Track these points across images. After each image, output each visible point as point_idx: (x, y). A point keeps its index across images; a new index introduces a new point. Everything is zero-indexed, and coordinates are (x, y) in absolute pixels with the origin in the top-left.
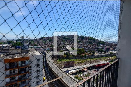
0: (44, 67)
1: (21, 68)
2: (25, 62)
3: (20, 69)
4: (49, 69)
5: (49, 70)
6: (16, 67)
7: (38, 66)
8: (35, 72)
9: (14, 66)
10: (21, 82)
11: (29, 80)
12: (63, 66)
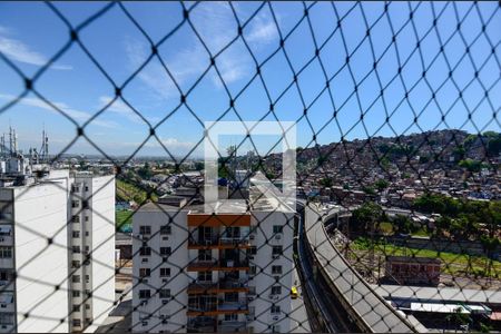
0: (298, 260)
1: (227, 250)
2: (237, 231)
3: (224, 252)
4: (315, 271)
5: (315, 277)
6: (216, 243)
7: (278, 251)
8: (262, 271)
9: (208, 237)
10: (226, 294)
11: (249, 293)
12: (377, 273)
